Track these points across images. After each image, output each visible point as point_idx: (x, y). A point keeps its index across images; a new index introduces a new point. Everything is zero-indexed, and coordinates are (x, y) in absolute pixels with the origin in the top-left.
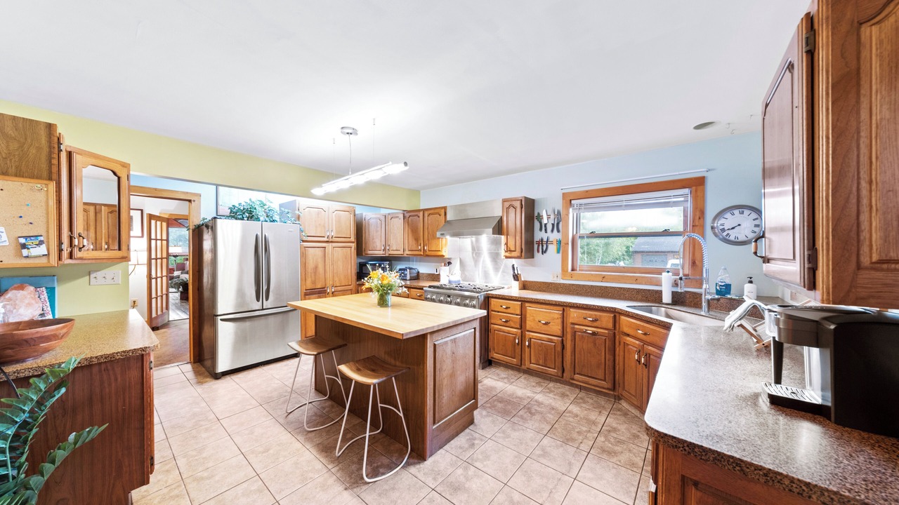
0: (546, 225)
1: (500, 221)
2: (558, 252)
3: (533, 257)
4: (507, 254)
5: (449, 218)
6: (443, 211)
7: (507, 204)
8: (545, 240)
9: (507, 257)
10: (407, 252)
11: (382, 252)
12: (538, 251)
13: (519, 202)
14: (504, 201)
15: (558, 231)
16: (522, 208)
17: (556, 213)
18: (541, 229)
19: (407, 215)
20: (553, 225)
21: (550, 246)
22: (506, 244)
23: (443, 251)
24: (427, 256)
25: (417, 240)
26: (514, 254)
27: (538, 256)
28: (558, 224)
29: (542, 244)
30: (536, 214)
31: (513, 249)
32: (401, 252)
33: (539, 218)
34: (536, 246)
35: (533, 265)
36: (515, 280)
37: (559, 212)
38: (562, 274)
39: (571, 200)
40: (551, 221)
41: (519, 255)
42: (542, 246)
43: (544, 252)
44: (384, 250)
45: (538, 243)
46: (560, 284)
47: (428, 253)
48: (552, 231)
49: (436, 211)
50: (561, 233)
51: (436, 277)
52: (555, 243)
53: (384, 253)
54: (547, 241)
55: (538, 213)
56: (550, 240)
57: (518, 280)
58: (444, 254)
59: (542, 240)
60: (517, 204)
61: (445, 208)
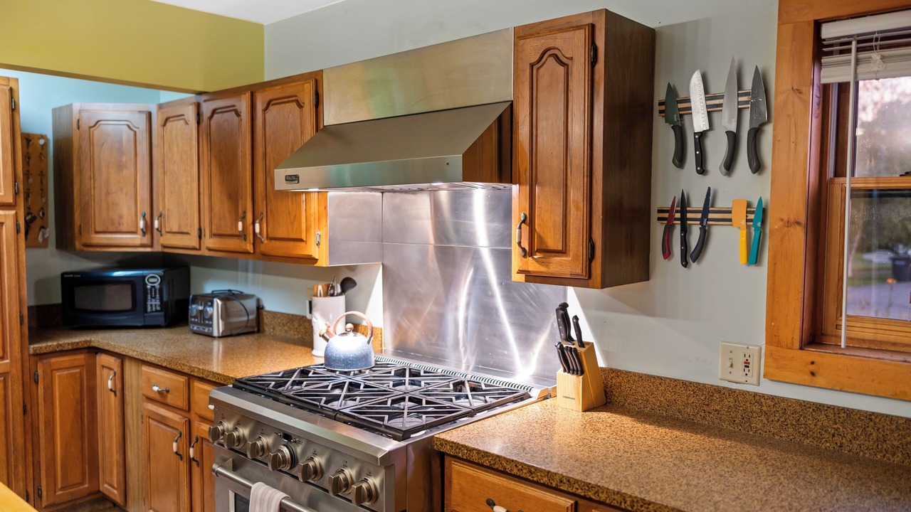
0: (701, 136)
1: (505, 122)
2: (754, 257)
3: (645, 274)
4: (532, 265)
5: (331, 117)
6: (309, 88)
7: (533, 49)
8: (697, 203)
9: (531, 277)
10: (209, 242)
11: (137, 239)
12: (667, 253)
13: (580, 37)
14: (523, 34)
15: (757, 166)
16: (593, 62)
17: (748, 85)
18: (680, 160)
19: (207, 108)
20: (734, 138)
21: (718, 232)
22: (529, 221)
23: (313, 241)
24: (266, 256)
25: (233, 197)
26: (559, 265)
27: (667, 270)
28: (756, 134)
29: (684, 220)
30: (660, 94)
31: (553, 242)
32: (191, 241)
33: (676, 108)
34: (658, 230)
35: (647, 309)
36: (568, 369)
37: (761, 80)
38: (769, 355)
39: (818, 25)
40: (727, 121)
41: (578, 269)
42: (685, 230)
43: (690, 256)
44: (149, 229)
45: (667, 217)
46: (757, 398)
47: (267, 246)
48: (729, 165)
49: (289, 90)
50: (768, 174)
51: (301, 333)
52: (739, 217)
53: (146, 240)
54: (705, 211)
55: (671, 91)
56: (721, 204)
57: (579, 371)
58: (314, 252)
59: (684, 203)
60: (575, 46)
61: (316, 79)
